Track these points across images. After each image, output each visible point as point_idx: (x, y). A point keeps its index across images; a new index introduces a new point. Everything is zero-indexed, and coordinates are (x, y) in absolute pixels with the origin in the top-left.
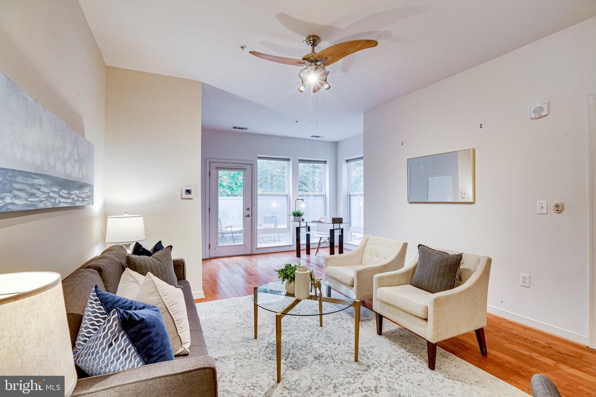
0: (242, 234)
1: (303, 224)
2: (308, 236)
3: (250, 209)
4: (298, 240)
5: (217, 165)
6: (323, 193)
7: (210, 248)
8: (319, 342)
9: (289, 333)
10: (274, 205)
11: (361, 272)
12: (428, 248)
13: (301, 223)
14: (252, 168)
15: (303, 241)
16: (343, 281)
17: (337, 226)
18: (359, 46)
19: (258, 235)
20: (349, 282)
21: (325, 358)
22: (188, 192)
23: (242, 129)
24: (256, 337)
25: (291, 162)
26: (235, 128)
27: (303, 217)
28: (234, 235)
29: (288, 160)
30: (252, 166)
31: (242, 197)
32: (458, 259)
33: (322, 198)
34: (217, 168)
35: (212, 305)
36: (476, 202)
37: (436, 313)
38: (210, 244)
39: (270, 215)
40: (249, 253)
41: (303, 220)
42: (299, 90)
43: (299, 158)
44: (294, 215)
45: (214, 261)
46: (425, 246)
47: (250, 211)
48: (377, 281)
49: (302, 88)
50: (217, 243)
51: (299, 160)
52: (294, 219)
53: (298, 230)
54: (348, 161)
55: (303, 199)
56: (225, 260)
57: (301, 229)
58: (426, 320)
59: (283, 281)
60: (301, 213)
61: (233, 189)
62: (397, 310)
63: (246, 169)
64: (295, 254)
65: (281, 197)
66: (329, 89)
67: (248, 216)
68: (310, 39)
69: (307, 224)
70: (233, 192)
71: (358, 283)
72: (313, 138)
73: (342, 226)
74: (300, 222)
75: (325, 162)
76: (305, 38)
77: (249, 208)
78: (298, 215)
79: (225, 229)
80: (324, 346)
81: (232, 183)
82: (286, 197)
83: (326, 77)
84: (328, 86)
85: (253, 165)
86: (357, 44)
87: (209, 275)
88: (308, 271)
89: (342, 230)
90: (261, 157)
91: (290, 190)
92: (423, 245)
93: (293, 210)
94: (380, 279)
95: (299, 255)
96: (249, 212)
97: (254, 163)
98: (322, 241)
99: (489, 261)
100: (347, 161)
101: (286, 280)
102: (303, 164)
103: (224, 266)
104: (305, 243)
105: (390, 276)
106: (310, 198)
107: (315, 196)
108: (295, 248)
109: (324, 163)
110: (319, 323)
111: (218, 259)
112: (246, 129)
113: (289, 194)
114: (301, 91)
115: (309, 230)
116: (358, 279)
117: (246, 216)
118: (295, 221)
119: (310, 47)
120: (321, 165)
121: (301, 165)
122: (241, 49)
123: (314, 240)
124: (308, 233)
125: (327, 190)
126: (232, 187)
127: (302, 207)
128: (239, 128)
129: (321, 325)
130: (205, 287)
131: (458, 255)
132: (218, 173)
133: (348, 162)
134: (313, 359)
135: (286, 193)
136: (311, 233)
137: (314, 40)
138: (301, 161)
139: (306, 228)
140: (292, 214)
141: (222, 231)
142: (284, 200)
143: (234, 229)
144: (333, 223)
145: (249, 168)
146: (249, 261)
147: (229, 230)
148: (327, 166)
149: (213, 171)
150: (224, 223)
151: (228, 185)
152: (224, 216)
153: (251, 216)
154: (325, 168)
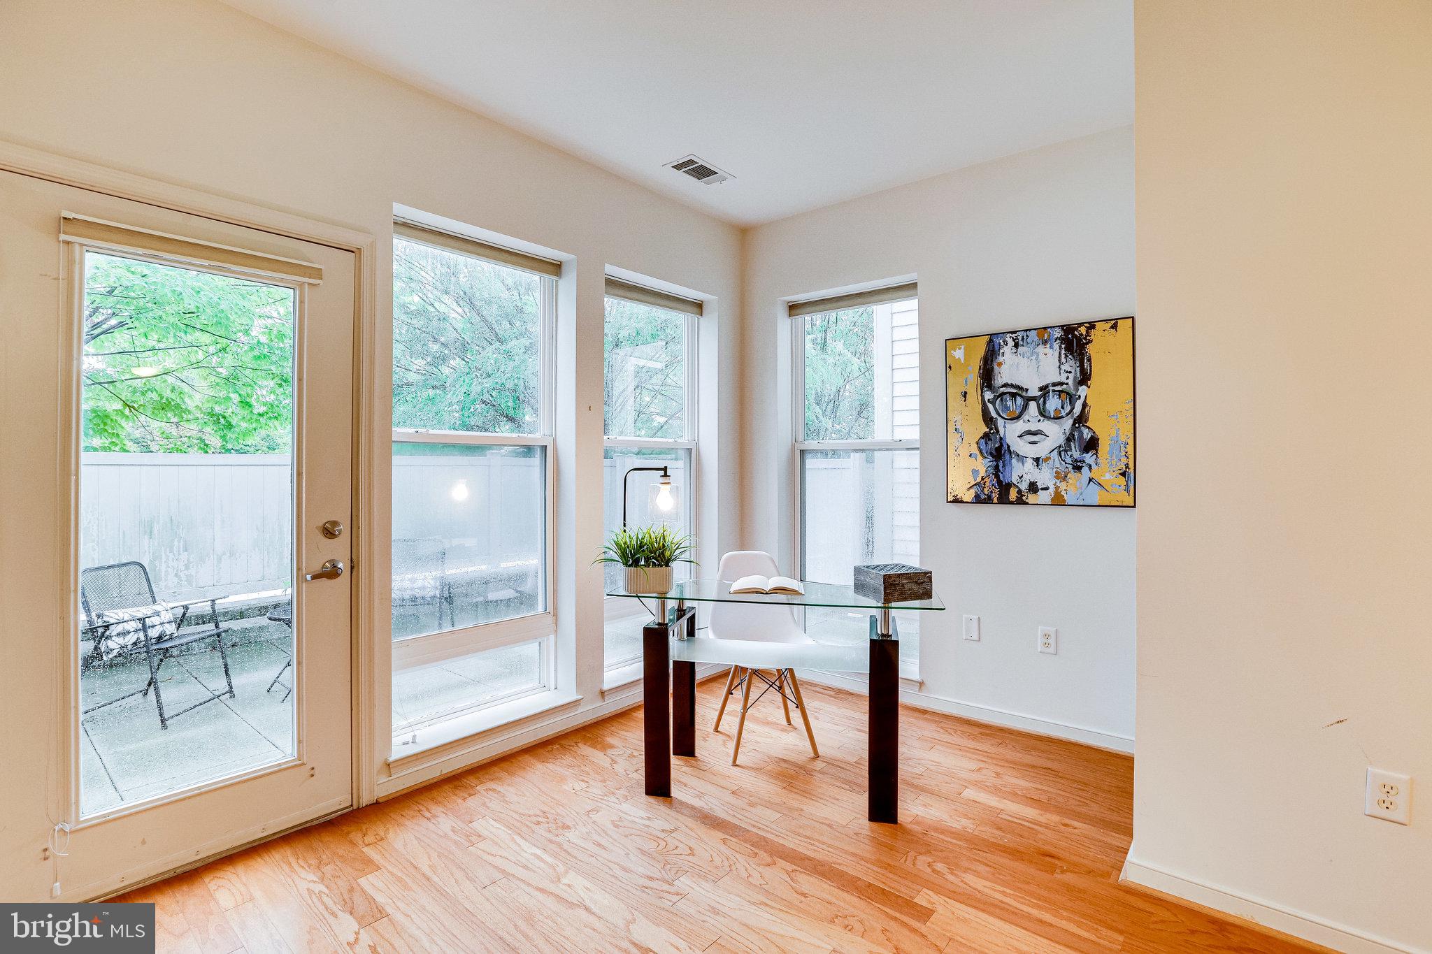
3: (344, 527)
14: (357, 271)
25: (567, 284)
29: (556, 268)
43: (607, 272)
44: (626, 556)
47: (344, 538)
51: (608, 281)
52: (630, 581)
54: (798, 311)
55: (665, 469)
60: (666, 543)
61: (230, 426)
63: (318, 273)
67: (331, 573)
70: (230, 435)
74: (664, 595)
75: (699, 307)
77: (335, 523)
78: (647, 557)
82: (536, 460)
90: (415, 228)
96: (338, 551)
100: (794, 309)
102: (626, 302)
109: (690, 308)
113: (554, 440)
115: (691, 631)
118: (635, 593)
120: (679, 319)
126: (224, 417)
127: (660, 509)
133: (792, 312)
138: (615, 286)
144: (887, 602)
145: (337, 266)
148: (708, 321)
152: (176, 543)
153: (352, 568)
154: (695, 335)
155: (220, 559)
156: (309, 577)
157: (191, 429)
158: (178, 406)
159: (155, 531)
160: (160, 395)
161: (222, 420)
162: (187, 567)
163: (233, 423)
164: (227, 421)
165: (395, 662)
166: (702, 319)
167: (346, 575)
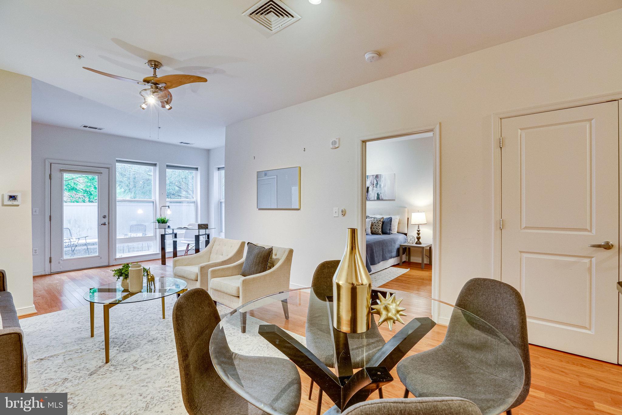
0: (97, 246)
1: (169, 231)
2: (175, 243)
3: (107, 217)
4: (163, 249)
5: (61, 167)
6: (194, 200)
7: (50, 262)
8: (158, 330)
9: (130, 327)
10: (140, 211)
11: (203, 267)
12: (254, 245)
13: (167, 230)
14: (109, 173)
15: (169, 249)
16: (189, 277)
17: (202, 232)
18: (192, 79)
19: (117, 245)
20: (193, 277)
21: (158, 340)
22: (13, 197)
23: (96, 128)
24: (92, 336)
25: (157, 168)
26: (85, 127)
27: (168, 224)
28: (89, 247)
29: (155, 165)
30: (109, 171)
31: (96, 204)
32: (270, 251)
33: (193, 204)
34: (61, 170)
35: (45, 317)
36: (301, 209)
37: (244, 290)
38: (50, 258)
39: (134, 223)
40: (106, 264)
41: (169, 227)
42: (141, 106)
43: (166, 163)
44: (159, 222)
45: (57, 276)
46: (252, 244)
47: (107, 218)
48: (211, 273)
49: (144, 106)
50: (62, 256)
51: (167, 166)
52: (159, 226)
53: (163, 237)
54: (220, 169)
55: (169, 206)
56: (72, 274)
57: (167, 236)
58: (239, 297)
59: (118, 279)
60: (166, 220)
61: (91, 194)
62: (222, 294)
63: (101, 173)
64: (160, 262)
65: (147, 204)
66: (170, 109)
67: (105, 224)
68: (151, 63)
69: (173, 231)
70: (92, 197)
71: (201, 277)
72: (182, 144)
73: (208, 231)
74: (165, 229)
75: (197, 169)
76: (147, 61)
77: (105, 216)
78: (162, 222)
79: (77, 241)
80: (161, 332)
81: (90, 186)
82: (152, 204)
83: (168, 99)
84: (169, 107)
85: (110, 169)
86: (190, 78)
87: (46, 291)
88: (142, 268)
89: (208, 236)
90: (121, 161)
91: (156, 196)
92: (251, 243)
93: (158, 217)
94: (213, 272)
95: (164, 263)
96: (106, 220)
97: (112, 166)
98: (189, 248)
99: (291, 252)
100: (219, 169)
101: (121, 278)
102: (172, 170)
103: (69, 280)
104: (172, 250)
105: (223, 269)
106: (184, 204)
107: (188, 202)
108: (160, 256)
109: (195, 170)
110: (162, 317)
111: (63, 273)
112: (100, 129)
113: (155, 200)
114: (143, 109)
115: (176, 236)
116: (201, 274)
117: (101, 225)
118: (160, 228)
119: (152, 70)
120: (194, 172)
121: (169, 171)
122: (77, 58)
123: (181, 248)
124: (175, 240)
125: (198, 197)
126: (89, 192)
127: (168, 214)
128: (90, 127)
129: (164, 318)
130: (39, 302)
131: (269, 249)
132: (62, 176)
134: (147, 343)
135: (153, 199)
136: (177, 240)
137: (156, 65)
138: (168, 166)
139: (172, 234)
140: (157, 222)
141: (72, 243)
142: (150, 206)
143: (89, 241)
144: (199, 229)
145: (105, 171)
146: (103, 273)
147: (82, 241)
148: (199, 173)
149: (55, 174)
150: (76, 234)
151: (84, 189)
152: (76, 226)
153: (108, 224)
154: (196, 175)
155: (88, 230)
156: (100, 225)
157: (80, 194)
158: (76, 189)
159: (71, 223)
160: (71, 186)
161: (89, 193)
162: (79, 232)
163: (92, 193)
164: (91, 193)
165: (117, 243)
166: (198, 171)
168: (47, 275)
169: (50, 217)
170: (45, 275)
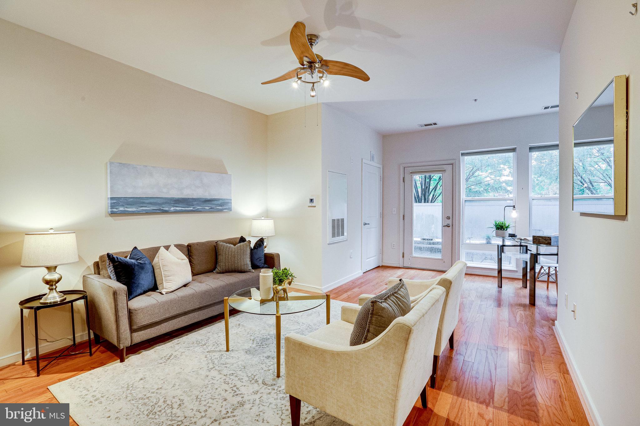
3: (451, 217)
5: (411, 170)
7: (403, 257)
14: (453, 169)
22: (311, 200)
23: (431, 125)
25: (516, 153)
29: (514, 150)
30: (453, 166)
31: (441, 205)
34: (412, 173)
38: (403, 253)
43: (530, 145)
44: (497, 227)
45: (408, 271)
47: (451, 220)
48: (342, 312)
50: (411, 253)
55: (514, 206)
60: (507, 225)
63: (445, 171)
67: (448, 226)
77: (449, 217)
78: (501, 227)
85: (454, 164)
90: (466, 154)
93: (498, 221)
96: (449, 222)
97: (456, 162)
112: (435, 124)
117: (445, 226)
127: (512, 217)
128: (427, 125)
138: (533, 149)
140: (495, 227)
144: (535, 243)
145: (449, 168)
149: (408, 177)
167: (451, 227)
168: (400, 267)
169: (404, 216)
170: (399, 268)
